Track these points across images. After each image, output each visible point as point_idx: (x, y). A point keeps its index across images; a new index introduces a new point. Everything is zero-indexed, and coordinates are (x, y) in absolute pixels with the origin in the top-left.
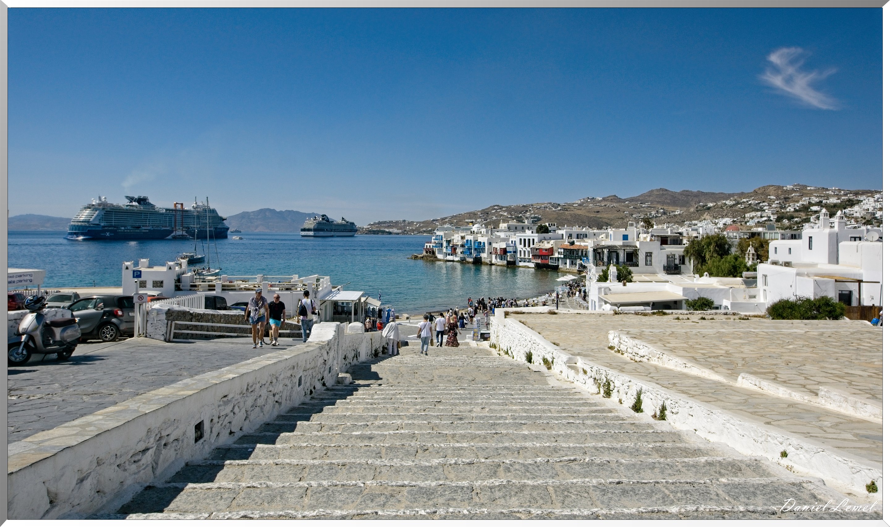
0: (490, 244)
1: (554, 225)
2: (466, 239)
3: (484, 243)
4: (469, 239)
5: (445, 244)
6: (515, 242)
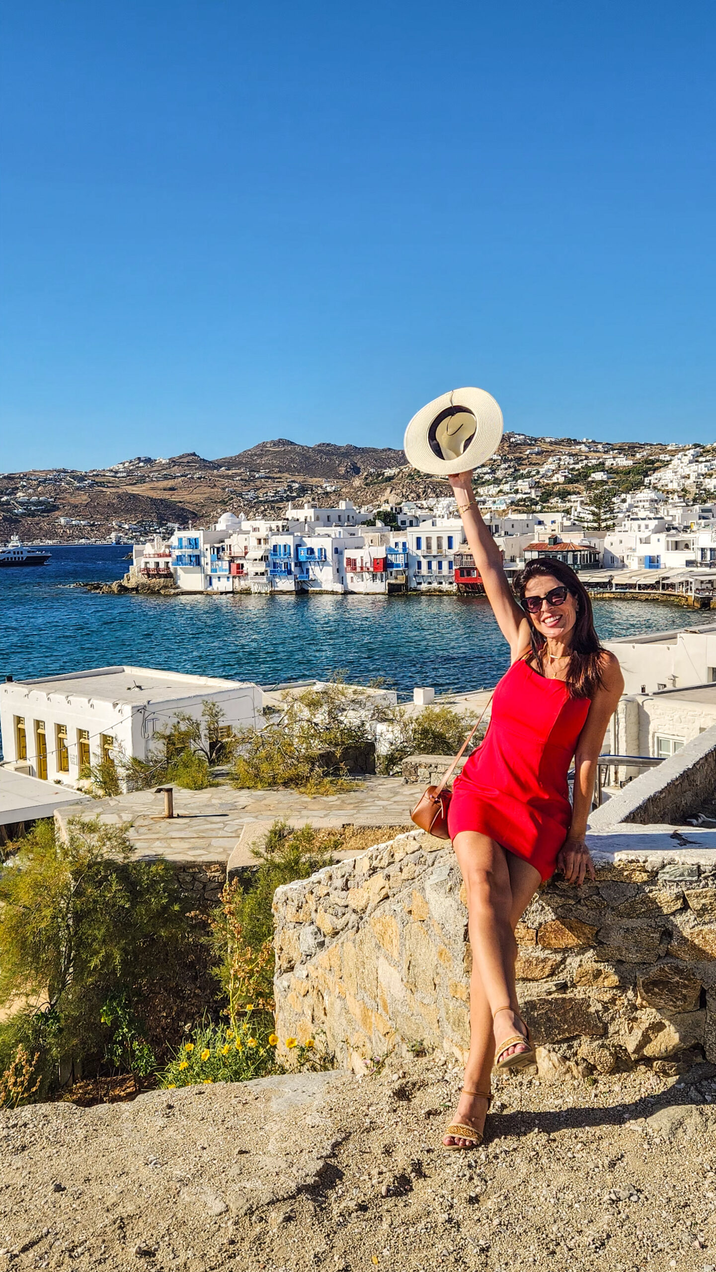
0: (338, 551)
3: (322, 550)
5: (207, 557)
6: (404, 544)
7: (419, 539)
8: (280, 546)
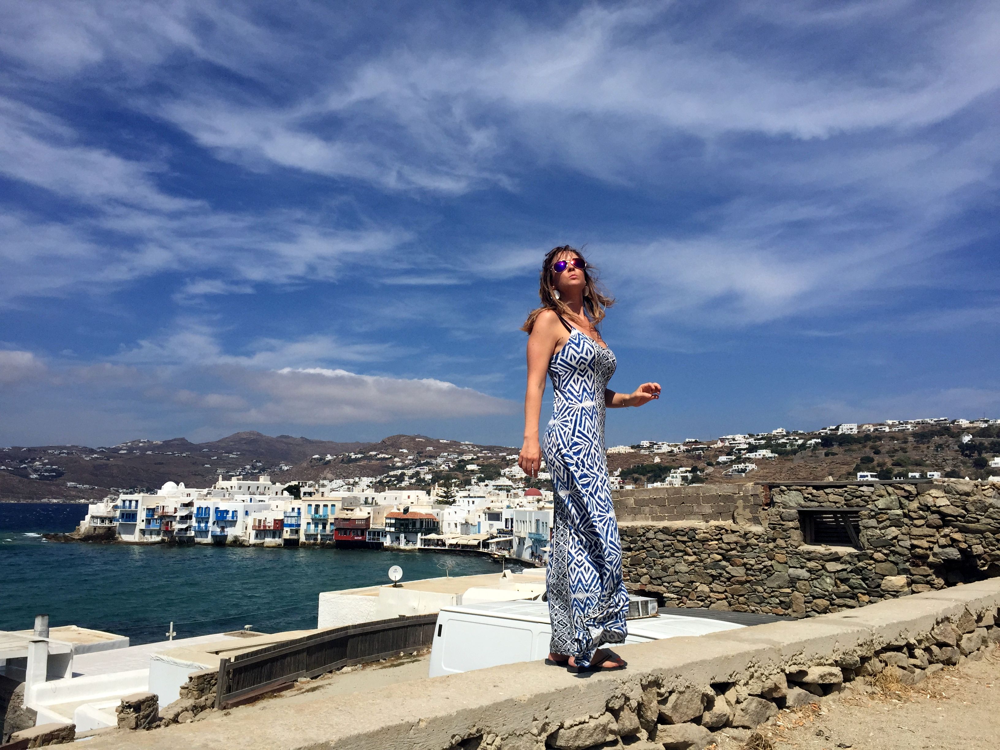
0: (248, 513)
2: (197, 504)
3: (235, 512)
4: (204, 506)
5: (142, 515)
6: (299, 509)
7: (310, 506)
8: (202, 508)
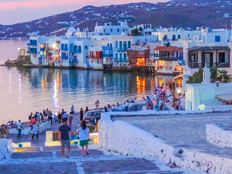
0: (86, 47)
1: (150, 27)
2: (61, 42)
6: (111, 44)
7: (117, 42)
8: (64, 44)
